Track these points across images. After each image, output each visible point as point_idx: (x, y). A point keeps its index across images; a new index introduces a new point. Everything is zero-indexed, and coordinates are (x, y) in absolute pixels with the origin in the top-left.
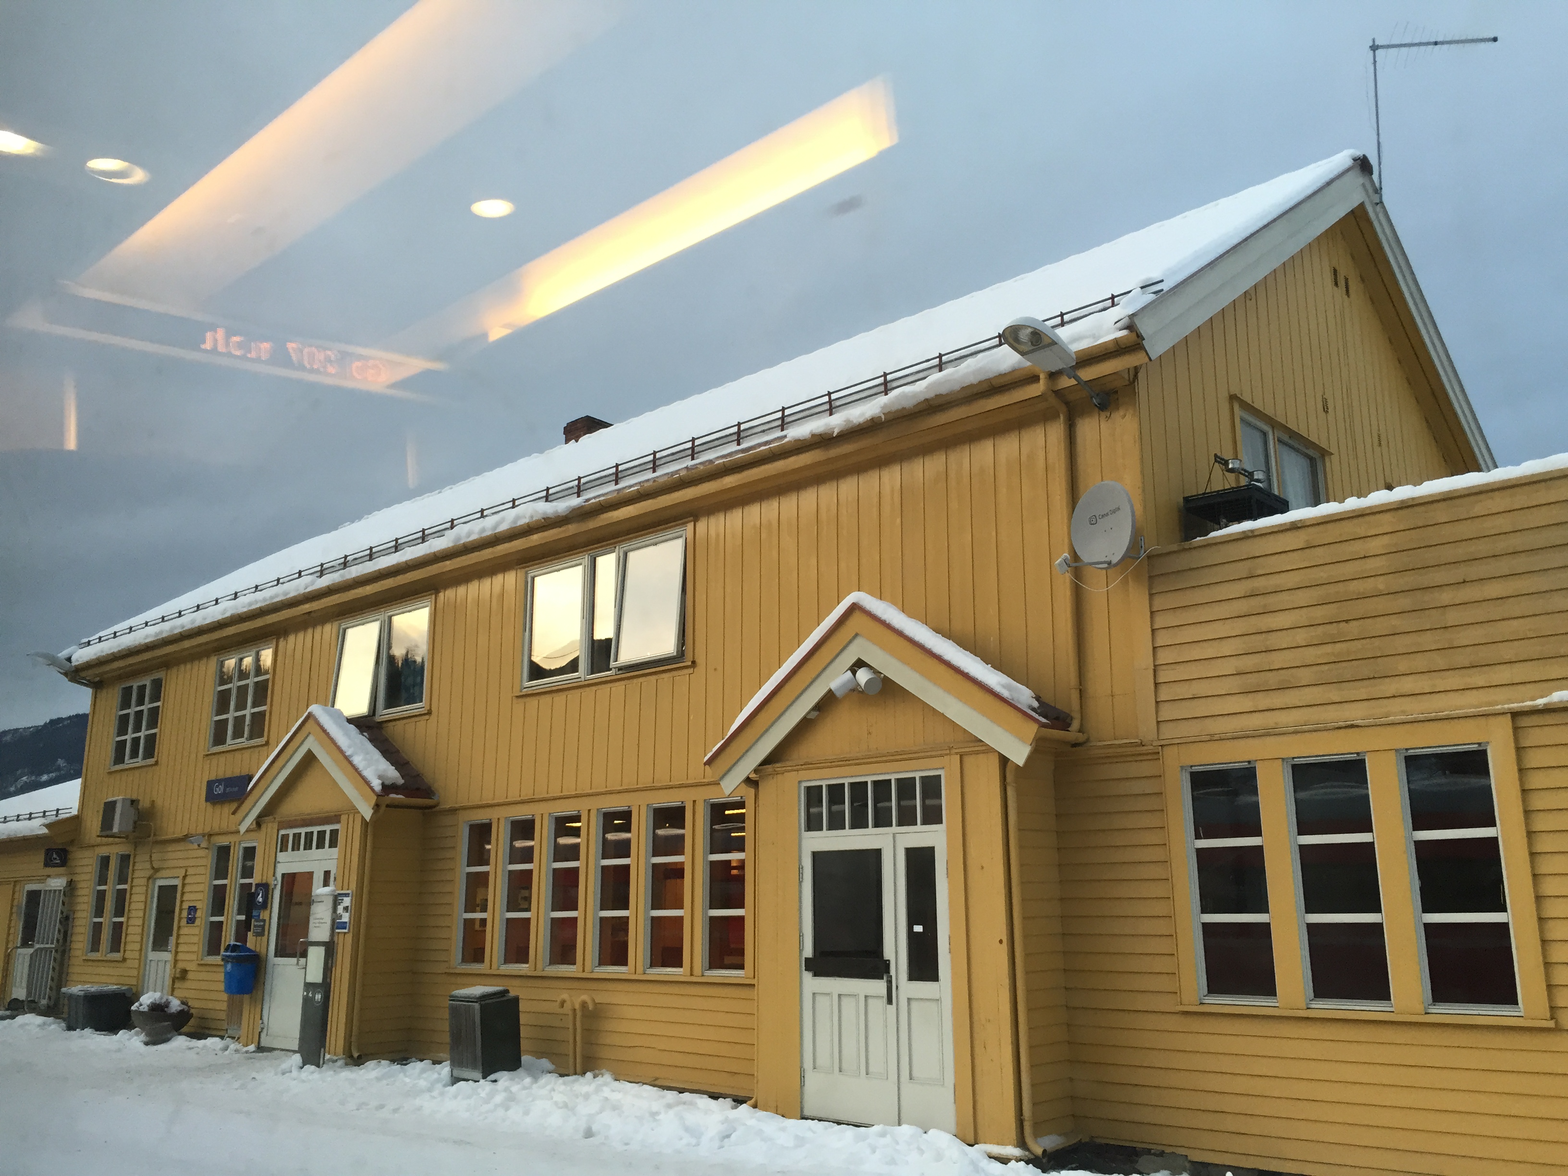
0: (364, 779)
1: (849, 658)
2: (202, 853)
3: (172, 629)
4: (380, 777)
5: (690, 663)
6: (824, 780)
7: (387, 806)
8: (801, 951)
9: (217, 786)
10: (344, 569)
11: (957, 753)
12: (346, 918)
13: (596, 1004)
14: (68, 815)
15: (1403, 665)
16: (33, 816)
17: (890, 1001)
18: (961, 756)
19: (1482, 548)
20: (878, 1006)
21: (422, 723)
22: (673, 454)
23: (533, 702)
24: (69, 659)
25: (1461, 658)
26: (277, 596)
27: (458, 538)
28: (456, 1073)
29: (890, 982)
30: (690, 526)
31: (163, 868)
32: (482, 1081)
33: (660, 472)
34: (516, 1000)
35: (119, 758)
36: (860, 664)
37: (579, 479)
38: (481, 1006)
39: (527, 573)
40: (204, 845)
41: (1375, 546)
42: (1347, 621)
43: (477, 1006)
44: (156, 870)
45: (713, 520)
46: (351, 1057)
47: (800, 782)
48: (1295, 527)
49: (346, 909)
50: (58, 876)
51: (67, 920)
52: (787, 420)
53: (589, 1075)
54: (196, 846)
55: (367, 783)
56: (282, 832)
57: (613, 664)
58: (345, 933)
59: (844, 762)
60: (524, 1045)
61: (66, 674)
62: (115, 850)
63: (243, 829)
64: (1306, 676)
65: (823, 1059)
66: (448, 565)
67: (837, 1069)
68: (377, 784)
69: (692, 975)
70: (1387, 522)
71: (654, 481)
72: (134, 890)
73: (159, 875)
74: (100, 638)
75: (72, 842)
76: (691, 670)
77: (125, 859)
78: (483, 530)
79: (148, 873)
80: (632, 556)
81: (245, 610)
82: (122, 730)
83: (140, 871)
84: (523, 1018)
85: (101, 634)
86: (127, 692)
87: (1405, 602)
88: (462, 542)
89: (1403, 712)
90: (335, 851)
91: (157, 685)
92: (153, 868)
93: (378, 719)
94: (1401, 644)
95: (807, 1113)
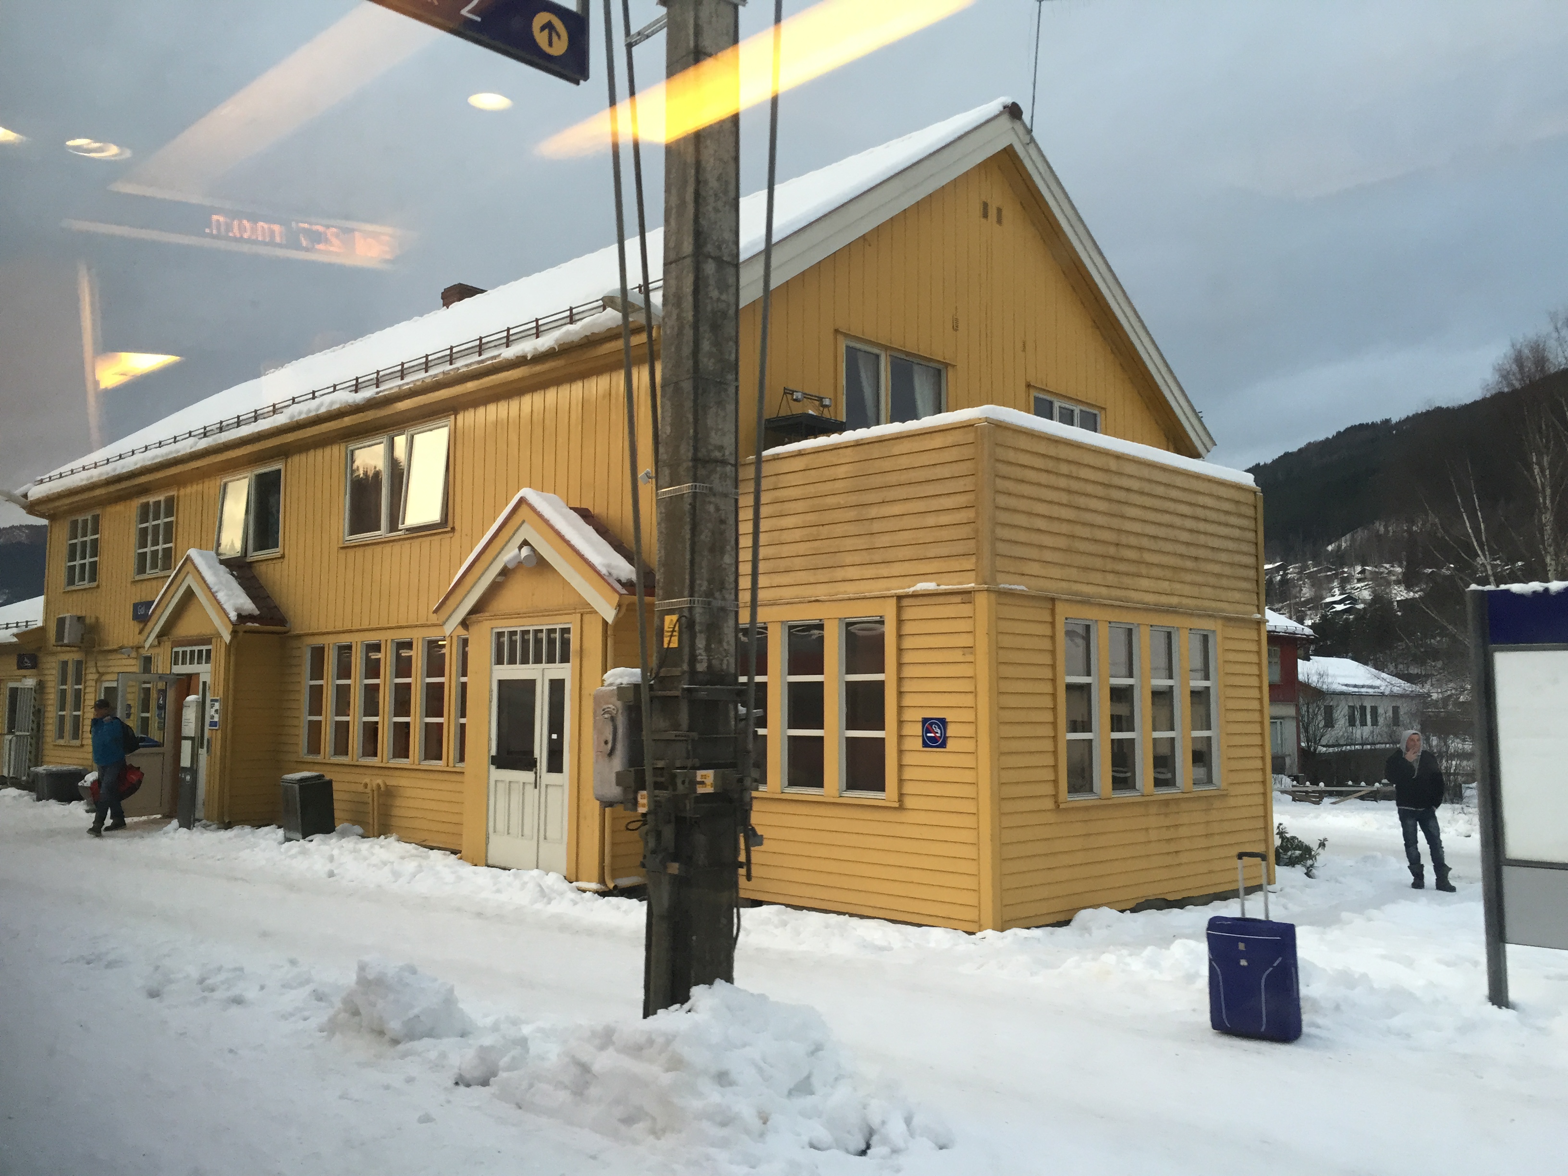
0: (224, 610)
1: (518, 539)
2: (133, 662)
3: (101, 474)
4: (236, 610)
5: (449, 529)
6: (506, 626)
7: (245, 632)
8: (489, 751)
9: (140, 608)
10: (220, 432)
11: (579, 613)
12: (216, 719)
13: (386, 786)
14: (35, 626)
15: (849, 559)
16: (9, 626)
17: (536, 787)
18: (582, 615)
19: (893, 478)
20: (530, 788)
21: (278, 565)
22: (439, 358)
23: (351, 553)
24: (25, 496)
25: (877, 556)
26: (171, 452)
27: (292, 417)
28: (288, 835)
29: (536, 773)
30: (453, 417)
31: (108, 673)
32: (302, 841)
33: (432, 372)
34: (330, 782)
35: (71, 581)
36: (525, 543)
37: (378, 372)
38: (300, 786)
39: (347, 448)
40: (134, 654)
41: (841, 471)
42: (823, 525)
43: (297, 786)
44: (101, 674)
45: (467, 414)
46: (223, 822)
47: (492, 628)
48: (800, 454)
49: (216, 711)
50: (30, 676)
51: (39, 713)
52: (512, 338)
53: (382, 837)
54: (126, 656)
55: (227, 615)
56: (175, 649)
57: (400, 527)
58: (216, 730)
59: (518, 615)
60: (337, 814)
61: (24, 508)
62: (72, 657)
63: (147, 645)
64: (798, 562)
65: (501, 826)
66: (290, 438)
67: (506, 833)
68: (233, 616)
69: (448, 766)
70: (849, 455)
71: (423, 381)
72: (87, 691)
73: (104, 678)
74: (50, 477)
75: (39, 649)
76: (451, 535)
77: (79, 663)
78: (309, 411)
79: (95, 676)
80: (417, 438)
81: (149, 463)
82: (72, 557)
83: (91, 676)
84: (336, 796)
85: (52, 474)
86: (75, 523)
87: (851, 514)
88: (295, 419)
89: (845, 592)
90: (209, 665)
91: (96, 519)
92: (99, 673)
93: (249, 560)
94: (849, 544)
95: (490, 862)
